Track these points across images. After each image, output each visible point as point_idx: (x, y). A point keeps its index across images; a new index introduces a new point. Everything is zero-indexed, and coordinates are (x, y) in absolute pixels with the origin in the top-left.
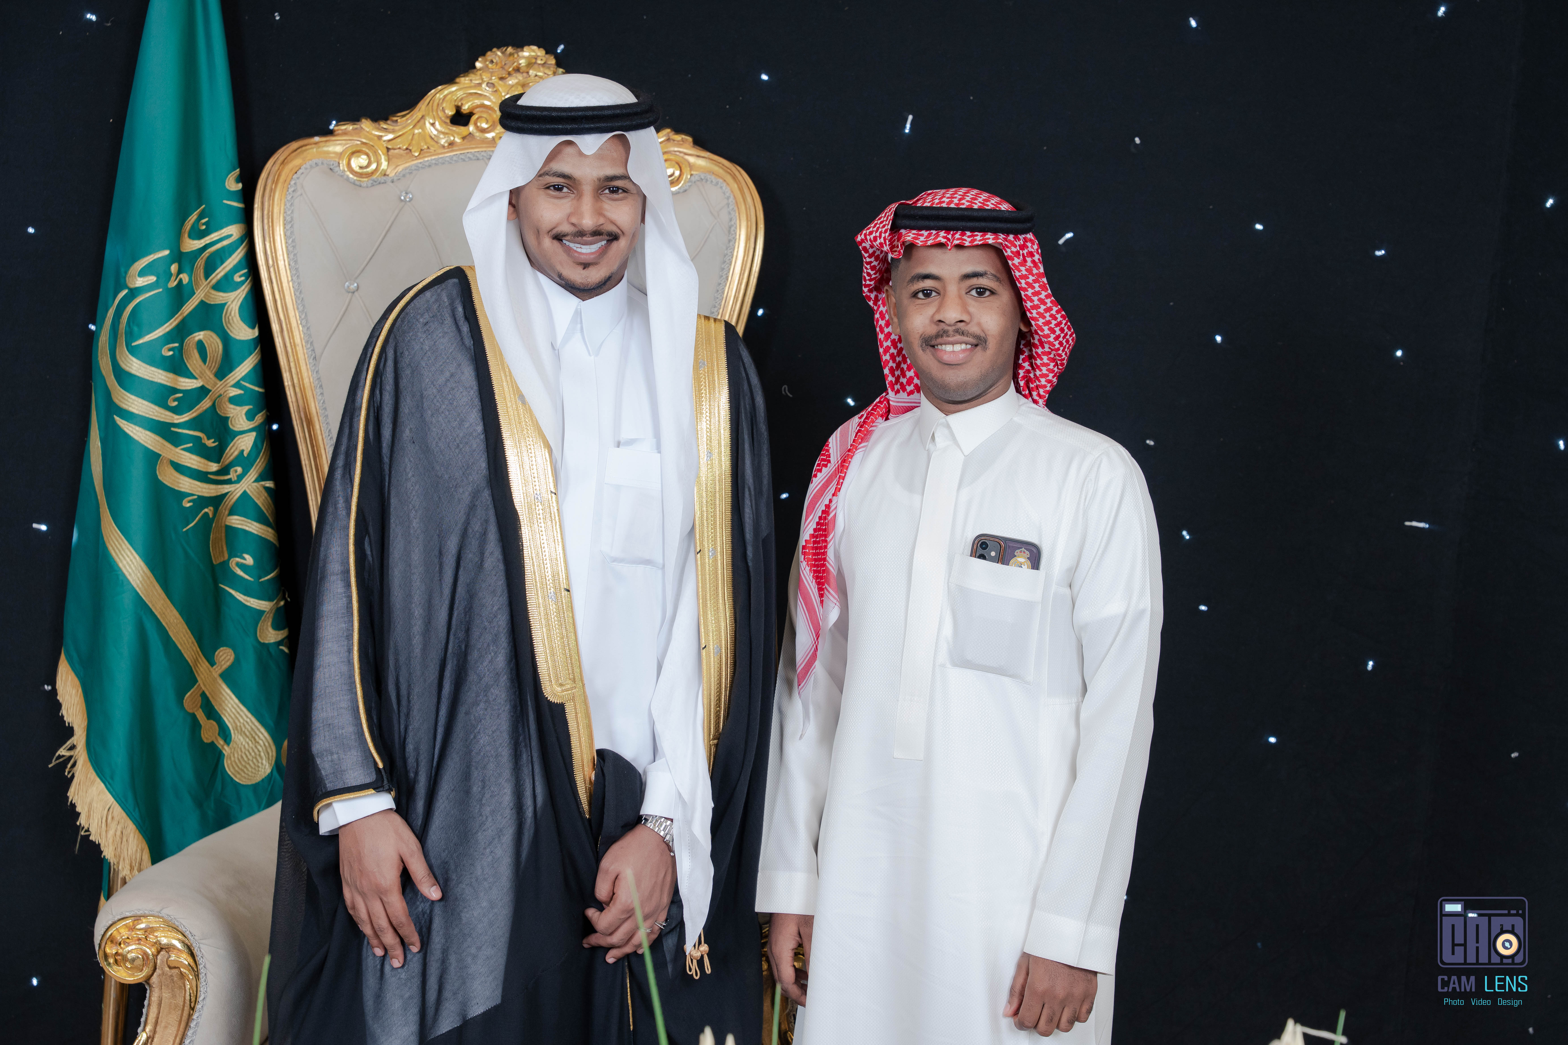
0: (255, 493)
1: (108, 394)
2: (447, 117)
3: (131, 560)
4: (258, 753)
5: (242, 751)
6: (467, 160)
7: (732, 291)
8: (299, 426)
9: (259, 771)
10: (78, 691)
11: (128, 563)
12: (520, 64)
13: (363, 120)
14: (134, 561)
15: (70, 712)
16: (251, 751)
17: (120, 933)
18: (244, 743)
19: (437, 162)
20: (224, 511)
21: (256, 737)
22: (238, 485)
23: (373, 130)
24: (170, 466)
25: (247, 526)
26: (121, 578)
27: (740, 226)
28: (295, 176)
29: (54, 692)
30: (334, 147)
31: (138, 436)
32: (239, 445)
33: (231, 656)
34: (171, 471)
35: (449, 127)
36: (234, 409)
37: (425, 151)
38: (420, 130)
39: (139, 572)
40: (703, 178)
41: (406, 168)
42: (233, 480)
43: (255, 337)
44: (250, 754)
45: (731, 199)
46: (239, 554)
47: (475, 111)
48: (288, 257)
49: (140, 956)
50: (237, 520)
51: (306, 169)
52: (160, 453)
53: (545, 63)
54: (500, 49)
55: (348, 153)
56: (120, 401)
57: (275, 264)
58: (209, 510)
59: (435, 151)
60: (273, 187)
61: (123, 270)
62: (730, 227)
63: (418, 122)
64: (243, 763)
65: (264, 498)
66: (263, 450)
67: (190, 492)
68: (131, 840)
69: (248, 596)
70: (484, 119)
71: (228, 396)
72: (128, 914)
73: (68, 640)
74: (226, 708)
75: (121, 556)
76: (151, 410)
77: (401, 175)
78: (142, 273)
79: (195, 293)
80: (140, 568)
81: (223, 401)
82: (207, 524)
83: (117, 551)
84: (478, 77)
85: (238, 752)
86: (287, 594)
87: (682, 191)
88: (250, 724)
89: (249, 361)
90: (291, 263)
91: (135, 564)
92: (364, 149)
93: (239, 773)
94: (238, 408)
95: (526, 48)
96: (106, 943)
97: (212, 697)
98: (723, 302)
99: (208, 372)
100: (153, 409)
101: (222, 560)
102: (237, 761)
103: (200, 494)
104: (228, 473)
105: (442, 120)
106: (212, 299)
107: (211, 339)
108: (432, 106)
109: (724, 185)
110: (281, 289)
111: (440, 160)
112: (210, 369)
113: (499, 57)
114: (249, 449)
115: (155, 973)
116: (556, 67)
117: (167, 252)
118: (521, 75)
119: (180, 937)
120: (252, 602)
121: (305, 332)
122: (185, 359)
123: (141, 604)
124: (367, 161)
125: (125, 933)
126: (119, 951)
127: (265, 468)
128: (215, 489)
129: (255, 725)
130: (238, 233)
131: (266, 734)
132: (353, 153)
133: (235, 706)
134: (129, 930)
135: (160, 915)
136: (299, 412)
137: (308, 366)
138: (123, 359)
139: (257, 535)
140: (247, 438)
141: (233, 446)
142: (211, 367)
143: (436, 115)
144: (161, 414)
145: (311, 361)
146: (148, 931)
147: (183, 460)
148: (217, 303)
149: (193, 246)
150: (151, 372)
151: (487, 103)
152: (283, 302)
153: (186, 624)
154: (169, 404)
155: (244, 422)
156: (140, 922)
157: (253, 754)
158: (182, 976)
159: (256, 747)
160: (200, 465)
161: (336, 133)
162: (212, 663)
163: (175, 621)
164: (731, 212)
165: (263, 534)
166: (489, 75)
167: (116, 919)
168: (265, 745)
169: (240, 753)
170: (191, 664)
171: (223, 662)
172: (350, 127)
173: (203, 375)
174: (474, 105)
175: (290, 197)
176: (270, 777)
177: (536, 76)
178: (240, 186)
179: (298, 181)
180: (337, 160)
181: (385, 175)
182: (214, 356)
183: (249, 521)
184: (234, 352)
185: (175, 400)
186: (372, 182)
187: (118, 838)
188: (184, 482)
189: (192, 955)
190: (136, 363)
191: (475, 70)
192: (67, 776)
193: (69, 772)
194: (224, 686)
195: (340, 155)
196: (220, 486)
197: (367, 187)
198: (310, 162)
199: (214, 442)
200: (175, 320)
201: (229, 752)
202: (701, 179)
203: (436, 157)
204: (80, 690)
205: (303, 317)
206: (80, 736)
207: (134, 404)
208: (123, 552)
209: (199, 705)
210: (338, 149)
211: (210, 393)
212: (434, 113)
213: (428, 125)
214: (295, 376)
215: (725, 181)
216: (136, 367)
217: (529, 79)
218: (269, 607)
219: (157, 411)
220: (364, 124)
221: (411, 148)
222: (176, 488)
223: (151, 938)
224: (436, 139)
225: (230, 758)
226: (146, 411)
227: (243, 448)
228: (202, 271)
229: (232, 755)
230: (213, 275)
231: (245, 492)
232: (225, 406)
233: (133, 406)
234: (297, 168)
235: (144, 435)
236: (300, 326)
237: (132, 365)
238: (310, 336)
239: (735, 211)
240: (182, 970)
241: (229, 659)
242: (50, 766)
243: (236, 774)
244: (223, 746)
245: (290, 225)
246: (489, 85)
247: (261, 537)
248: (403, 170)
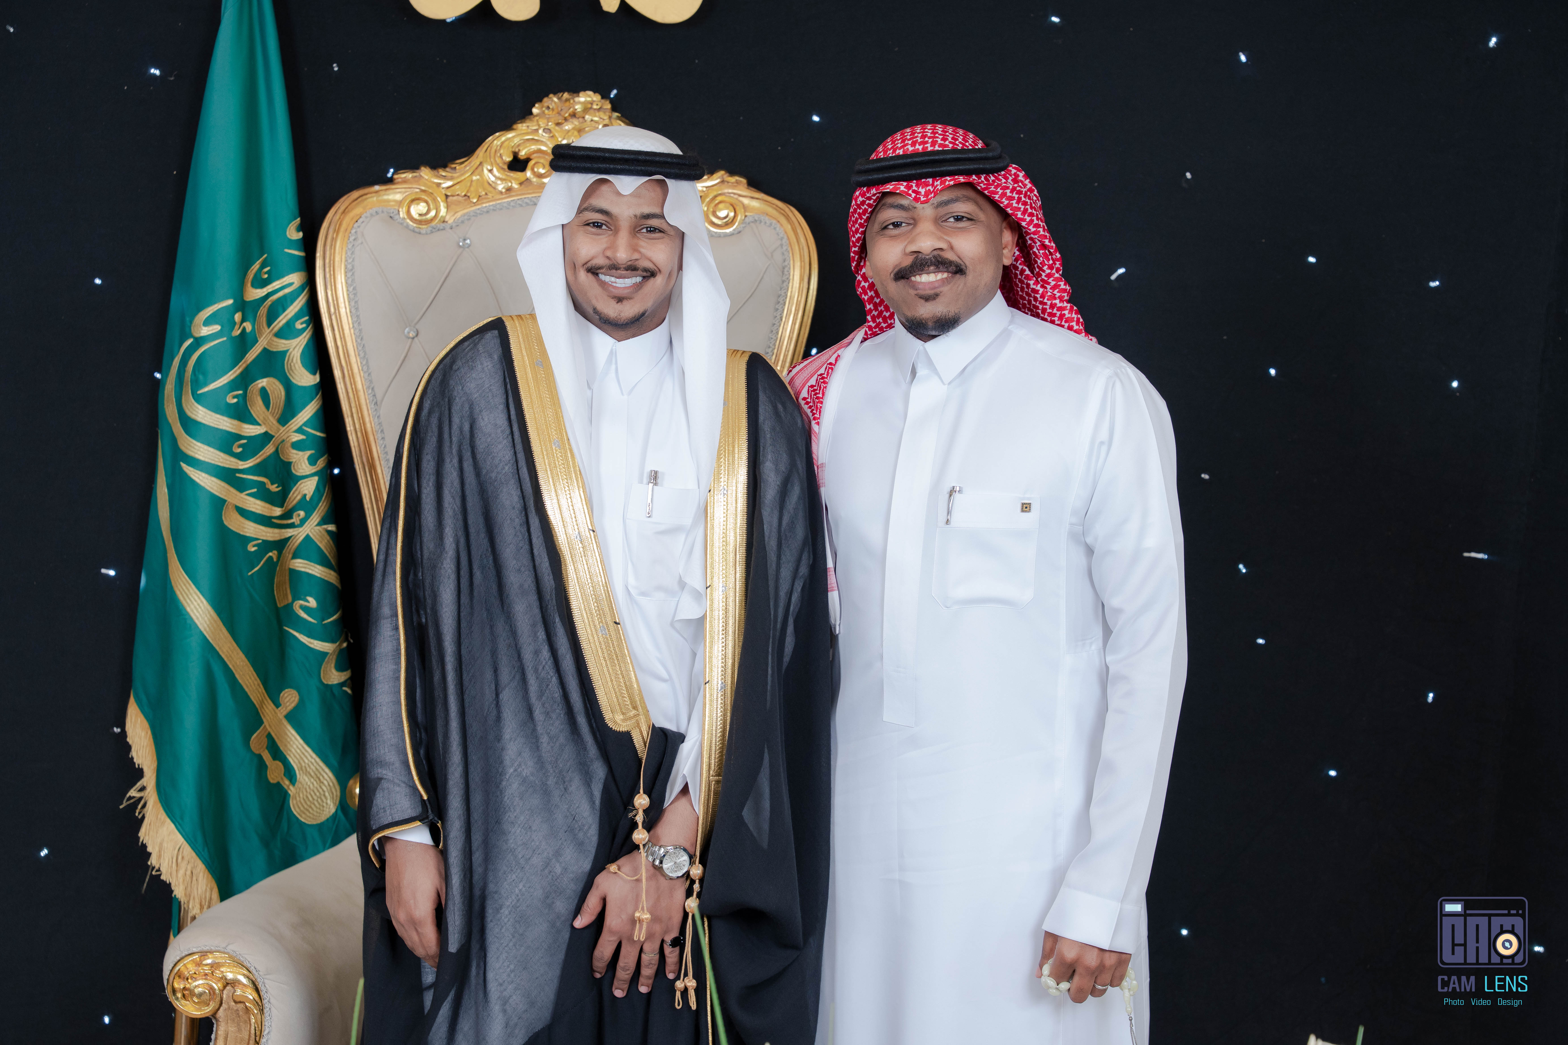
0: (318, 537)
1: (174, 441)
2: (505, 163)
3: (198, 605)
4: (322, 793)
5: (307, 791)
6: (524, 205)
7: (786, 331)
8: (361, 470)
9: (323, 811)
10: (147, 733)
11: (195, 607)
12: (576, 110)
13: (423, 168)
14: (201, 605)
15: (140, 754)
16: (316, 791)
17: (188, 969)
18: (309, 783)
19: (495, 208)
20: (287, 555)
21: (321, 778)
22: (301, 529)
23: (432, 177)
24: (235, 511)
25: (310, 569)
26: (188, 622)
27: (794, 266)
28: (356, 225)
29: (124, 734)
30: (394, 195)
31: (205, 483)
32: (302, 490)
33: (295, 697)
34: (236, 516)
35: (506, 173)
36: (296, 454)
37: (483, 197)
38: (478, 177)
39: (206, 616)
40: (757, 219)
41: (464, 215)
42: (296, 524)
43: (316, 383)
44: (315, 794)
45: (785, 240)
46: (302, 597)
47: (531, 157)
48: (350, 305)
49: (207, 991)
50: (301, 563)
51: (366, 217)
52: (226, 498)
53: (600, 108)
54: (557, 95)
55: (408, 201)
56: (187, 448)
57: (337, 311)
58: (273, 554)
59: (493, 197)
60: (335, 236)
61: (188, 319)
62: (784, 268)
63: (476, 168)
64: (308, 803)
65: (326, 541)
66: (325, 494)
67: (255, 536)
68: (200, 879)
69: (312, 638)
70: (541, 165)
71: (290, 441)
72: (195, 950)
73: (137, 682)
74: (291, 748)
75: (188, 601)
76: (217, 456)
77: (460, 221)
78: (207, 323)
79: (257, 341)
80: (207, 612)
81: (286, 446)
82: (271, 567)
83: (185, 595)
84: (535, 123)
85: (303, 792)
86: (349, 635)
87: (736, 232)
88: (315, 764)
89: (311, 407)
90: (353, 310)
91: (203, 608)
92: (423, 197)
93: (304, 813)
94: (301, 453)
95: (581, 94)
96: (174, 978)
97: (278, 738)
98: (778, 342)
99: (271, 418)
100: (219, 455)
101: (286, 603)
102: (302, 801)
103: (265, 538)
104: (291, 518)
105: (500, 167)
106: (274, 347)
107: (274, 386)
108: (490, 153)
109: (778, 225)
110: (342, 336)
111: (498, 206)
112: (273, 415)
113: (555, 103)
114: (312, 493)
115: (222, 1008)
116: (610, 111)
117: (231, 302)
118: (577, 120)
119: (246, 972)
120: (316, 644)
121: (366, 377)
122: (249, 406)
123: (208, 647)
124: (427, 208)
125: (192, 968)
126: (187, 986)
127: (327, 512)
128: (279, 533)
129: (319, 766)
130: (300, 282)
131: (330, 774)
132: (413, 201)
133: (300, 746)
134: (196, 966)
135: (226, 951)
136: (361, 457)
137: (370, 411)
138: (189, 407)
139: (320, 578)
140: (309, 483)
141: (296, 490)
142: (274, 413)
143: (493, 162)
144: (227, 460)
145: (373, 406)
146: (214, 966)
147: (248, 505)
148: (279, 350)
149: (255, 295)
150: (216, 419)
151: (544, 148)
152: (345, 349)
153: (253, 666)
154: (234, 450)
155: (307, 467)
156: (206, 957)
157: (318, 794)
158: (247, 1009)
159: (321, 787)
160: (264, 509)
161: (396, 181)
162: (277, 705)
163: (241, 663)
164: (785, 253)
165: (326, 576)
166: (545, 121)
167: (184, 955)
168: (329, 785)
169: (305, 793)
170: (257, 706)
171: (288, 704)
172: (409, 175)
173: (266, 421)
174: (531, 150)
175: (351, 246)
176: (334, 816)
177: (592, 120)
178: (301, 234)
179: (358, 230)
180: (397, 208)
181: (444, 221)
182: (277, 402)
183: (312, 564)
184: (297, 398)
185: (239, 446)
186: (431, 229)
187: (188, 878)
188: (248, 527)
189: (257, 990)
190: (202, 411)
191: (532, 116)
192: (137, 817)
193: (139, 813)
194: (289, 728)
195: (400, 203)
196: (283, 530)
197: (427, 234)
198: (370, 210)
199: (277, 487)
200: (239, 368)
201: (295, 792)
202: (756, 221)
203: (494, 203)
204: (149, 732)
205: (364, 363)
206: (150, 777)
207: (200, 451)
208: (190, 597)
209: (265, 746)
210: (398, 197)
211: (274, 439)
212: (492, 160)
213: (486, 172)
214: (356, 421)
215: (779, 222)
216: (201, 414)
217: (585, 124)
218: (332, 649)
219: (222, 458)
220: (423, 172)
221: (469, 194)
222: (242, 533)
223: (218, 974)
224: (493, 185)
225: (296, 798)
226: (212, 458)
227: (306, 492)
228: (264, 319)
229: (297, 795)
230: (276, 323)
231: (308, 536)
232: (288, 451)
233: (199, 453)
234: (358, 217)
235: (210, 482)
236: (361, 372)
237: (198, 412)
238: (371, 381)
239: (788, 252)
240: (247, 1004)
241: (294, 701)
242: (121, 807)
243: (301, 813)
244: (288, 787)
245: (351, 274)
246: (546, 130)
247: (324, 580)
248: (461, 216)
